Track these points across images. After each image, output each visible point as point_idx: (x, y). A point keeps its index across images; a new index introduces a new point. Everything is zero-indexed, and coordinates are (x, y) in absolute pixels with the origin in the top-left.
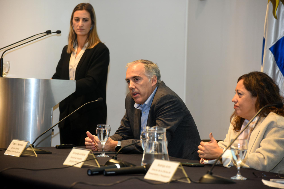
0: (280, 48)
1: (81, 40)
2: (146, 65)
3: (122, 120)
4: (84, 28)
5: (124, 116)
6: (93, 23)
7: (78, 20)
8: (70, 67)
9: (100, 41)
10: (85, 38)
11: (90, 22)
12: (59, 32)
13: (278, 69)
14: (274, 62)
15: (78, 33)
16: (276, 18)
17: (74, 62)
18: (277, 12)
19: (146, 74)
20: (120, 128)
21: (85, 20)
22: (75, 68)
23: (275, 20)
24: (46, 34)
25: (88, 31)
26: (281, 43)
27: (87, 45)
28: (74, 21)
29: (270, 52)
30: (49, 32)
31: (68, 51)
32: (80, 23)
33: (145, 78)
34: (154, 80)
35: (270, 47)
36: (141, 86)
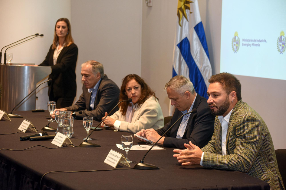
0: (183, 45)
1: (61, 40)
2: (93, 65)
3: (81, 96)
4: (63, 32)
5: (82, 94)
6: (69, 30)
7: (59, 27)
8: (54, 58)
9: (73, 42)
10: (63, 39)
11: (66, 29)
12: (42, 35)
13: (182, 58)
14: (180, 53)
15: (59, 35)
16: (180, 26)
17: (56, 55)
18: (181, 22)
19: (92, 72)
20: (78, 101)
21: (63, 27)
22: (56, 59)
23: (180, 27)
24: (35, 36)
25: (65, 34)
26: (184, 41)
27: (64, 44)
28: (57, 29)
29: (177, 47)
30: (37, 35)
31: (53, 48)
32: (60, 29)
33: (92, 75)
34: (98, 76)
35: (177, 44)
36: (90, 80)
